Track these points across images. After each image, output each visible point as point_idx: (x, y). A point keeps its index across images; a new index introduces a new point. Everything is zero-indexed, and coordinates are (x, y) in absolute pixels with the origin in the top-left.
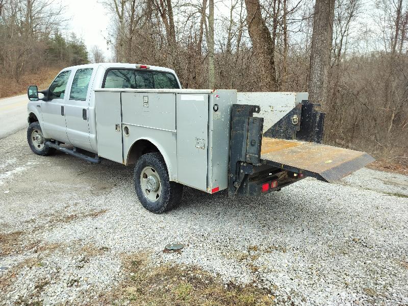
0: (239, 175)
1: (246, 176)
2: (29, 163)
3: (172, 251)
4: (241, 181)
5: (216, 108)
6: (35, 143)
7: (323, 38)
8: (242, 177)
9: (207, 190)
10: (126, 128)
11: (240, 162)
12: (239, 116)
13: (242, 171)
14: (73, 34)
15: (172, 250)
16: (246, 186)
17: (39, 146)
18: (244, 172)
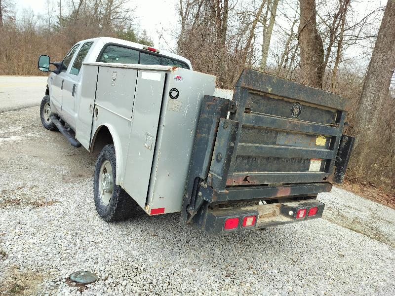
0: (196, 198)
1: (205, 203)
2: (29, 135)
3: (74, 284)
4: (197, 206)
5: (174, 94)
6: (46, 117)
7: (385, 58)
8: (199, 202)
9: (145, 208)
10: (97, 109)
11: (200, 180)
12: (209, 112)
13: (200, 194)
14: (144, 31)
15: (75, 281)
16: (204, 214)
17: (48, 120)
18: (203, 196)
